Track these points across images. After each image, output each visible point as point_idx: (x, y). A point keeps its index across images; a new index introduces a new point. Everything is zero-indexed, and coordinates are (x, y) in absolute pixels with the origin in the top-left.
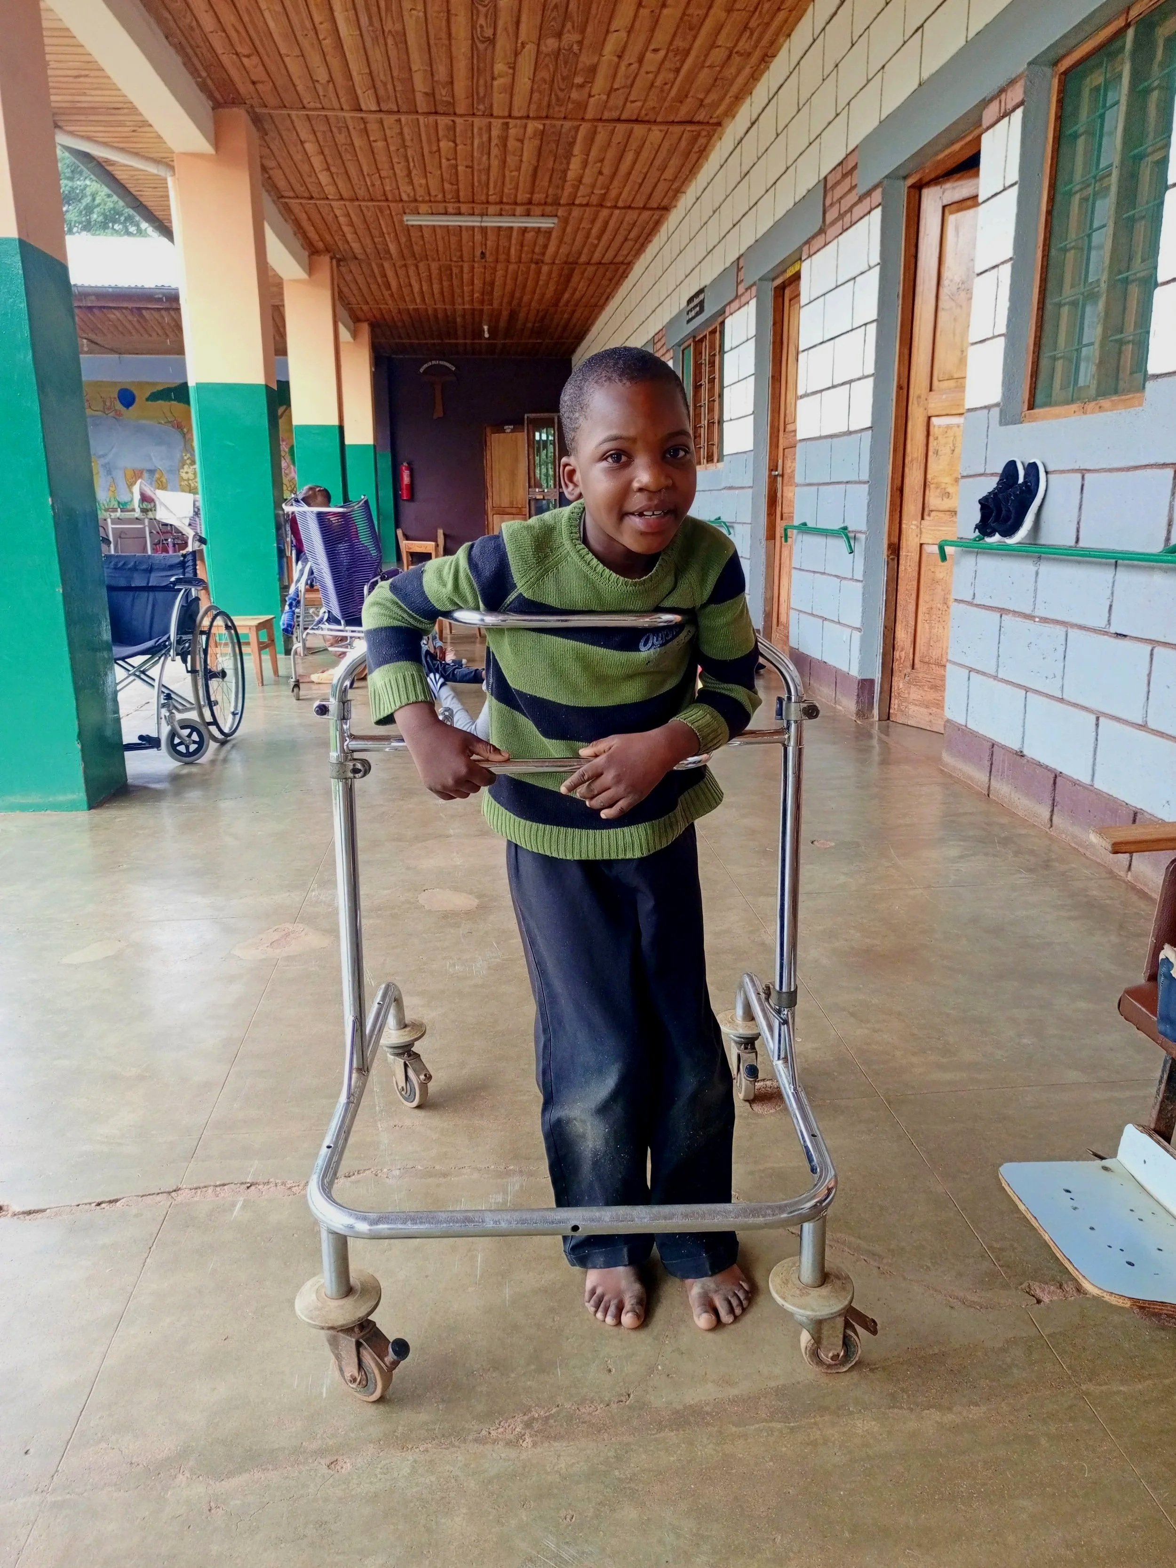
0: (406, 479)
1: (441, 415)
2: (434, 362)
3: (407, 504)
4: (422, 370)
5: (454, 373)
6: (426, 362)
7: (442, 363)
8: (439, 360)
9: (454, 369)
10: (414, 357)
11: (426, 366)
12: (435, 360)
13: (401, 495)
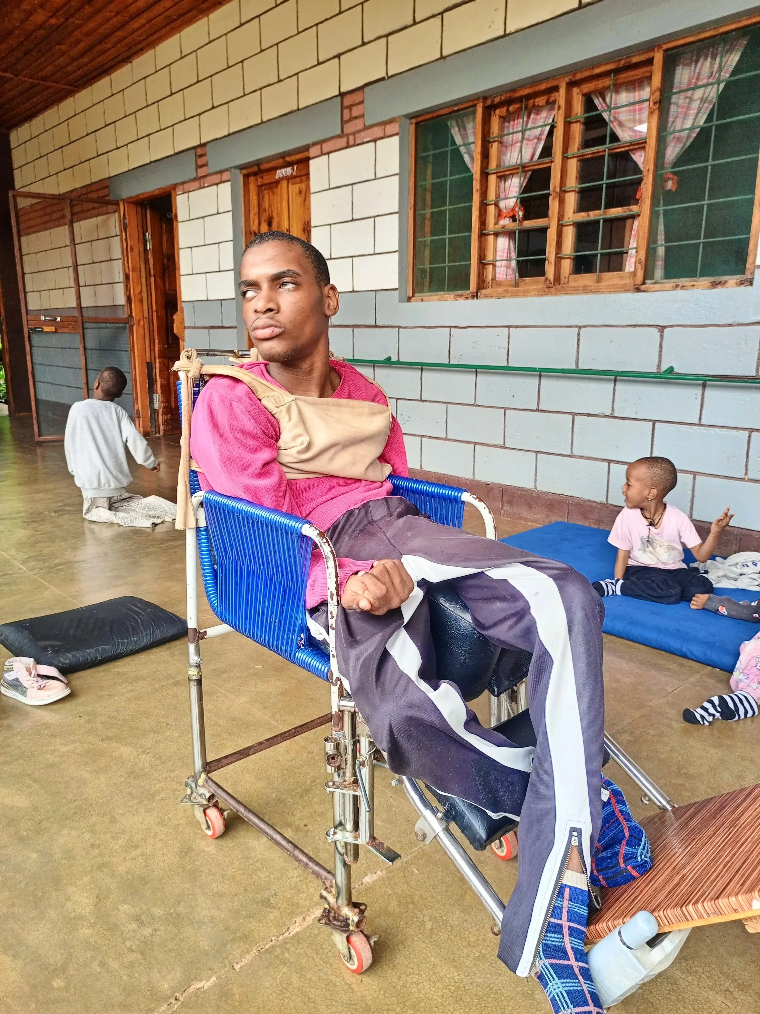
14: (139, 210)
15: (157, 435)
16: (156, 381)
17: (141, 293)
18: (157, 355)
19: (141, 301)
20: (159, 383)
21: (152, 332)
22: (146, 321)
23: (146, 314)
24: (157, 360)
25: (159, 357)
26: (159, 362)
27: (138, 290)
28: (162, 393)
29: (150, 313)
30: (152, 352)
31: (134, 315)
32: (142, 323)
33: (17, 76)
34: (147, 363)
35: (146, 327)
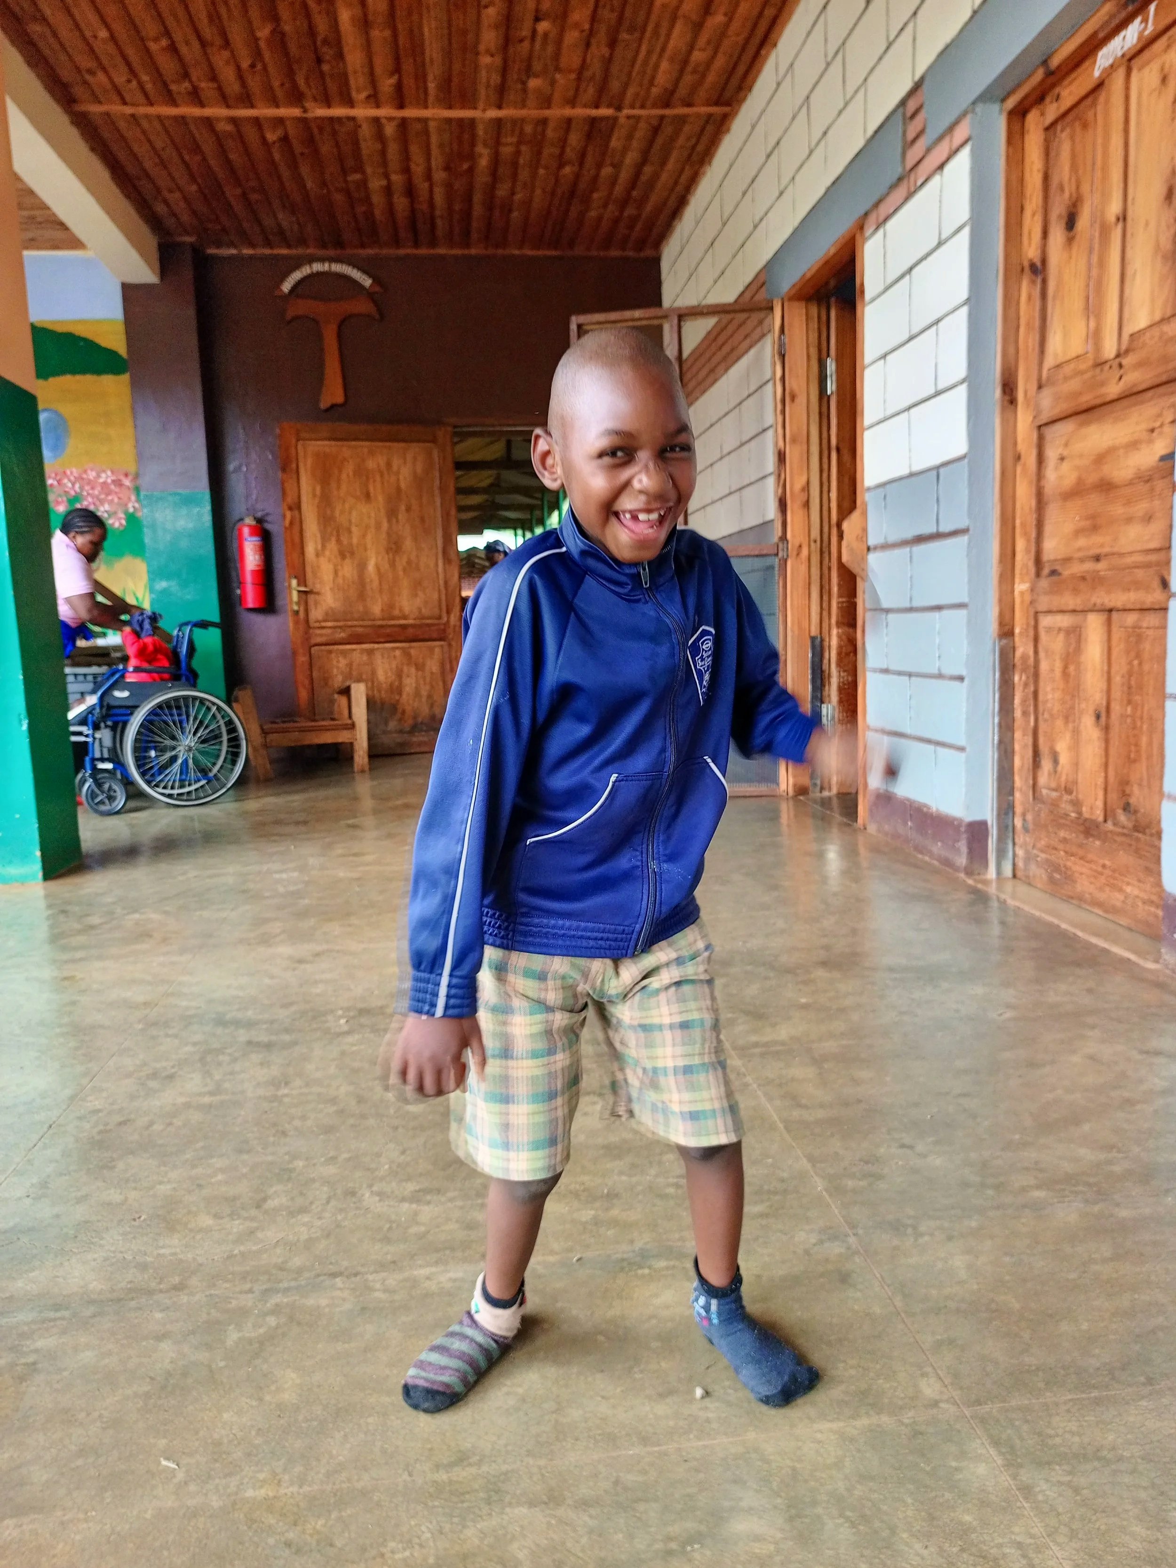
0: (252, 559)
1: (339, 399)
2: (317, 267)
3: (258, 620)
4: (286, 287)
5: (370, 295)
6: (297, 267)
7: (337, 268)
8: (332, 260)
9: (367, 282)
10: (267, 251)
11: (297, 276)
12: (322, 260)
13: (242, 599)
14: (814, 310)
15: (826, 794)
16: (829, 676)
17: (807, 487)
18: (834, 620)
19: (807, 504)
20: (834, 681)
21: (826, 571)
22: (815, 547)
23: (815, 533)
24: (835, 632)
25: (838, 625)
26: (839, 637)
27: (800, 482)
28: (841, 701)
29: (826, 529)
30: (825, 613)
31: (789, 535)
32: (805, 552)
33: (619, 108)
34: (813, 639)
35: (815, 559)
